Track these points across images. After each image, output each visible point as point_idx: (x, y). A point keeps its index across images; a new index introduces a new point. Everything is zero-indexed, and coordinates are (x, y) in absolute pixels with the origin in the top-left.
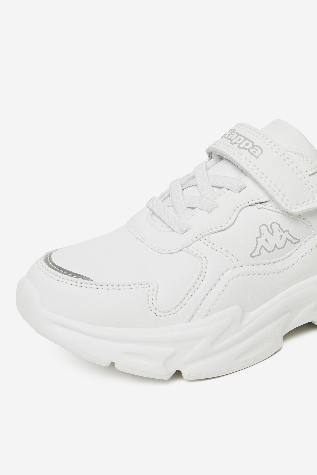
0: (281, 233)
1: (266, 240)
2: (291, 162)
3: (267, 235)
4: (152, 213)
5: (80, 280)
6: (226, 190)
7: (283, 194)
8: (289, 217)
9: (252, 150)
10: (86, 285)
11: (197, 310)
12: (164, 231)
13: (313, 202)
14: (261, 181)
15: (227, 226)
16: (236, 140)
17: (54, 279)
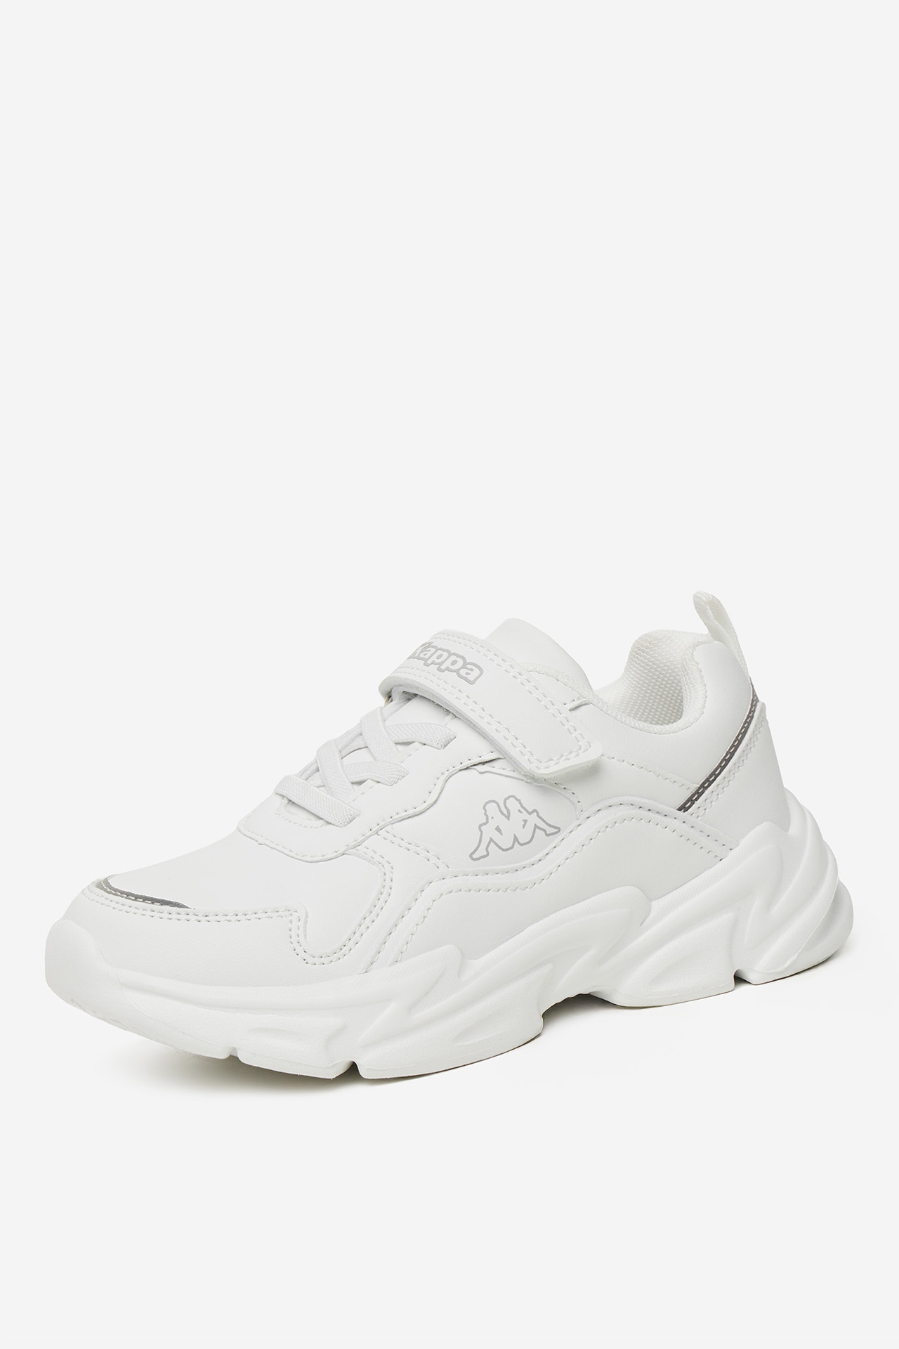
0: (525, 815)
1: (498, 829)
2: (535, 686)
3: (499, 820)
4: (286, 802)
5: (167, 908)
6: (420, 745)
7: (523, 744)
8: (536, 786)
9: (463, 672)
10: (178, 916)
11: (379, 953)
12: (311, 827)
13: (578, 755)
14: (482, 724)
15: (424, 806)
16: (434, 658)
17: (120, 910)
